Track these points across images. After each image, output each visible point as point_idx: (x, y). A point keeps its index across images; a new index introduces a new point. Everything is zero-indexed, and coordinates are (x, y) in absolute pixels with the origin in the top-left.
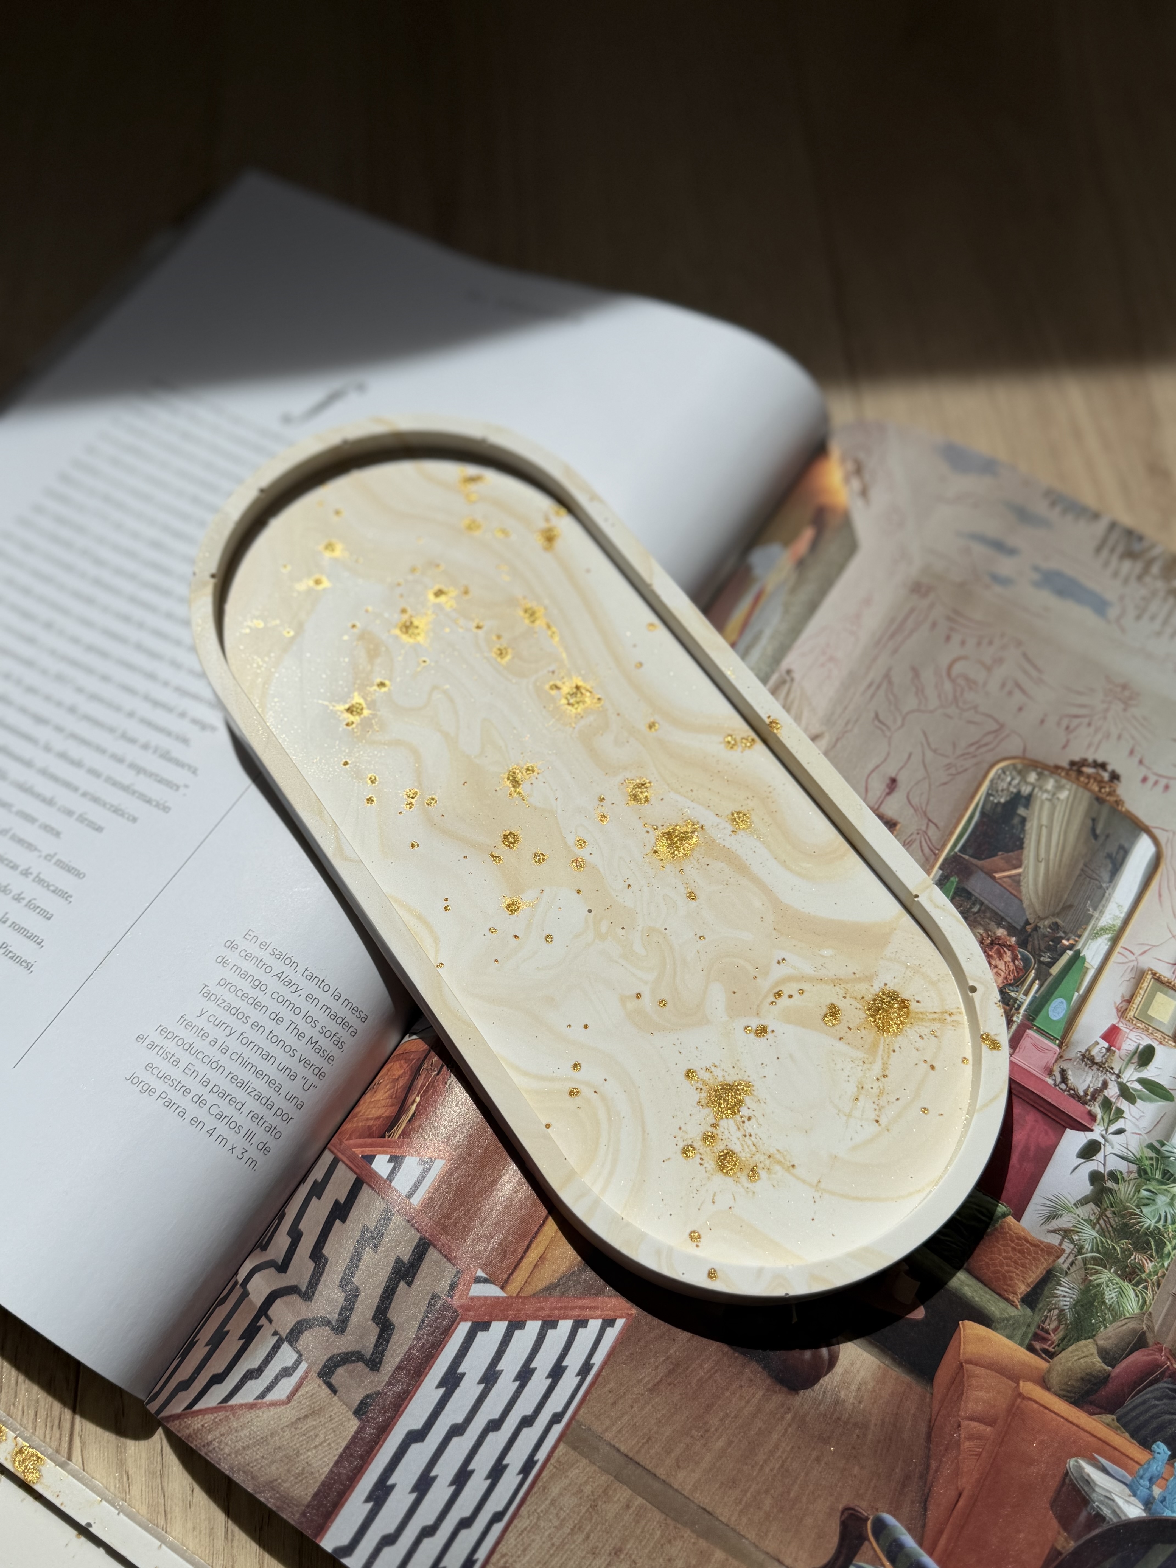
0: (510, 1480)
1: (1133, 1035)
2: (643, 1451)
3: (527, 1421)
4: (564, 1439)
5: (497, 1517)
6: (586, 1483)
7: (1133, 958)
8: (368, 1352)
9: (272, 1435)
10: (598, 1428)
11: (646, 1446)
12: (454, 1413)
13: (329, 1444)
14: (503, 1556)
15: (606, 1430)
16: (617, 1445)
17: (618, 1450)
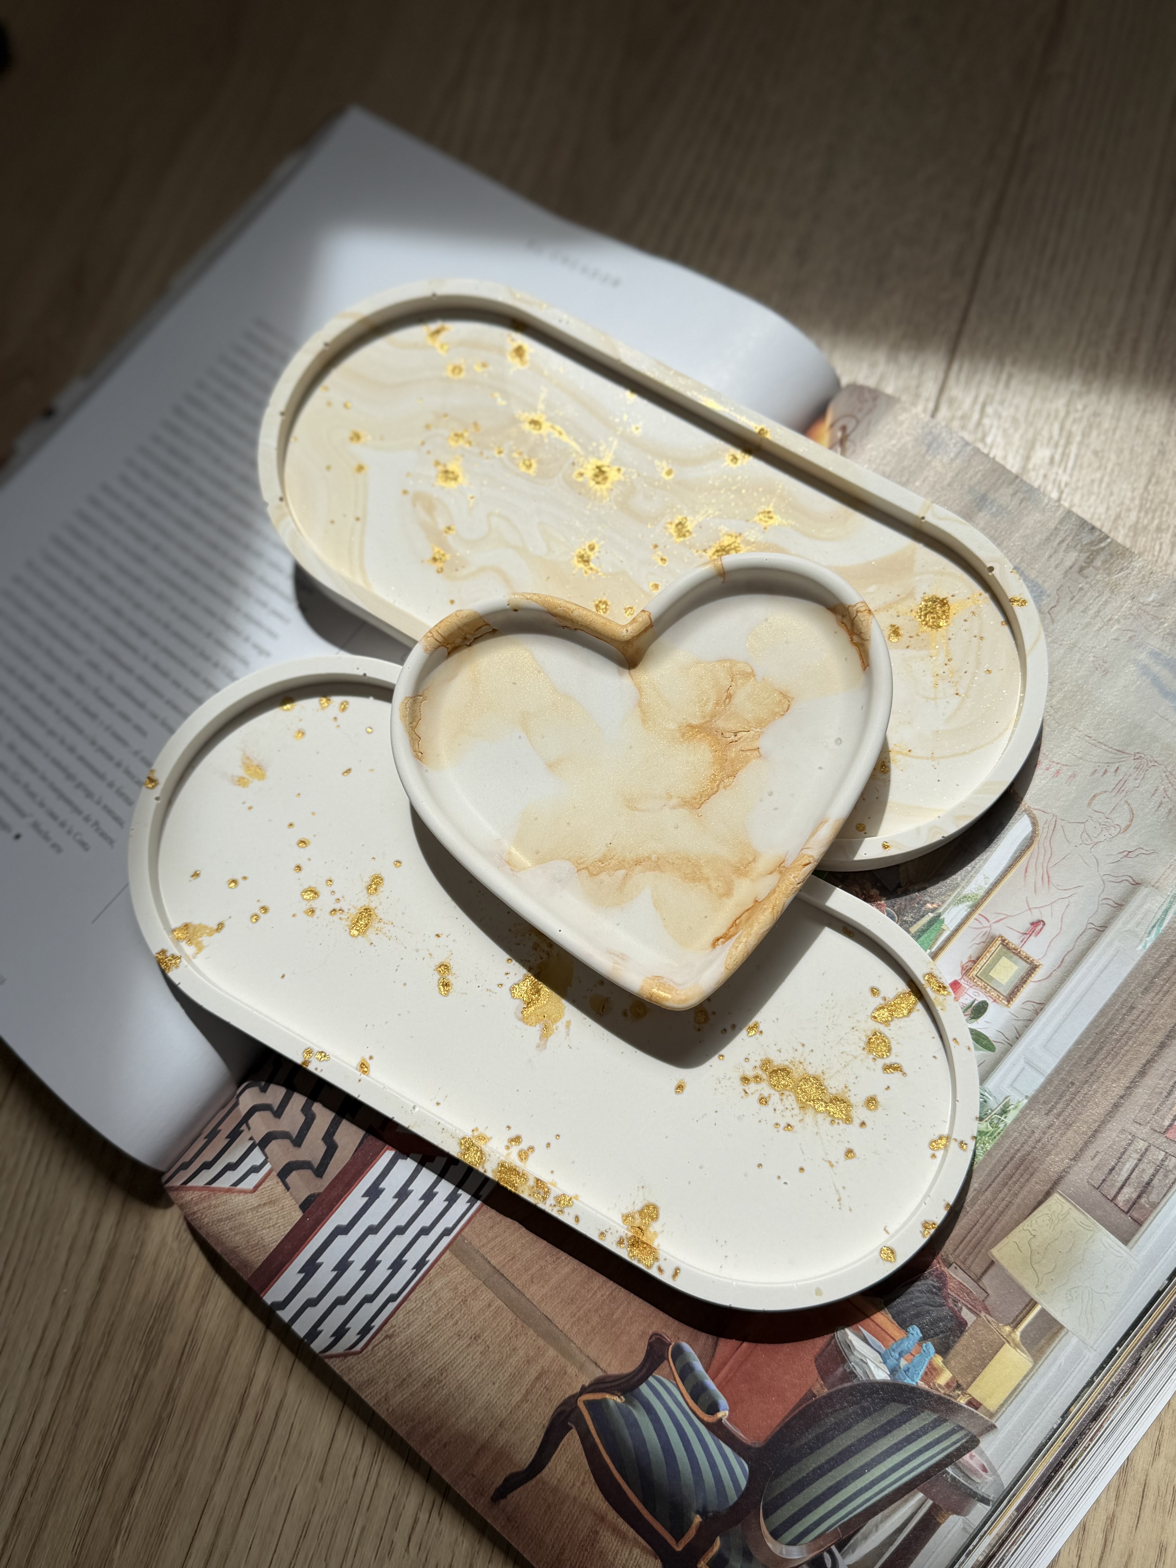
0: (405, 1272)
1: (971, 991)
2: (507, 1267)
3: (425, 1231)
4: (451, 1248)
5: (392, 1298)
6: (462, 1283)
7: (988, 925)
8: (316, 1163)
9: (239, 1214)
10: (476, 1243)
11: (511, 1263)
12: (372, 1217)
13: (279, 1227)
14: (392, 1327)
15: (483, 1246)
16: (489, 1259)
17: (489, 1263)
